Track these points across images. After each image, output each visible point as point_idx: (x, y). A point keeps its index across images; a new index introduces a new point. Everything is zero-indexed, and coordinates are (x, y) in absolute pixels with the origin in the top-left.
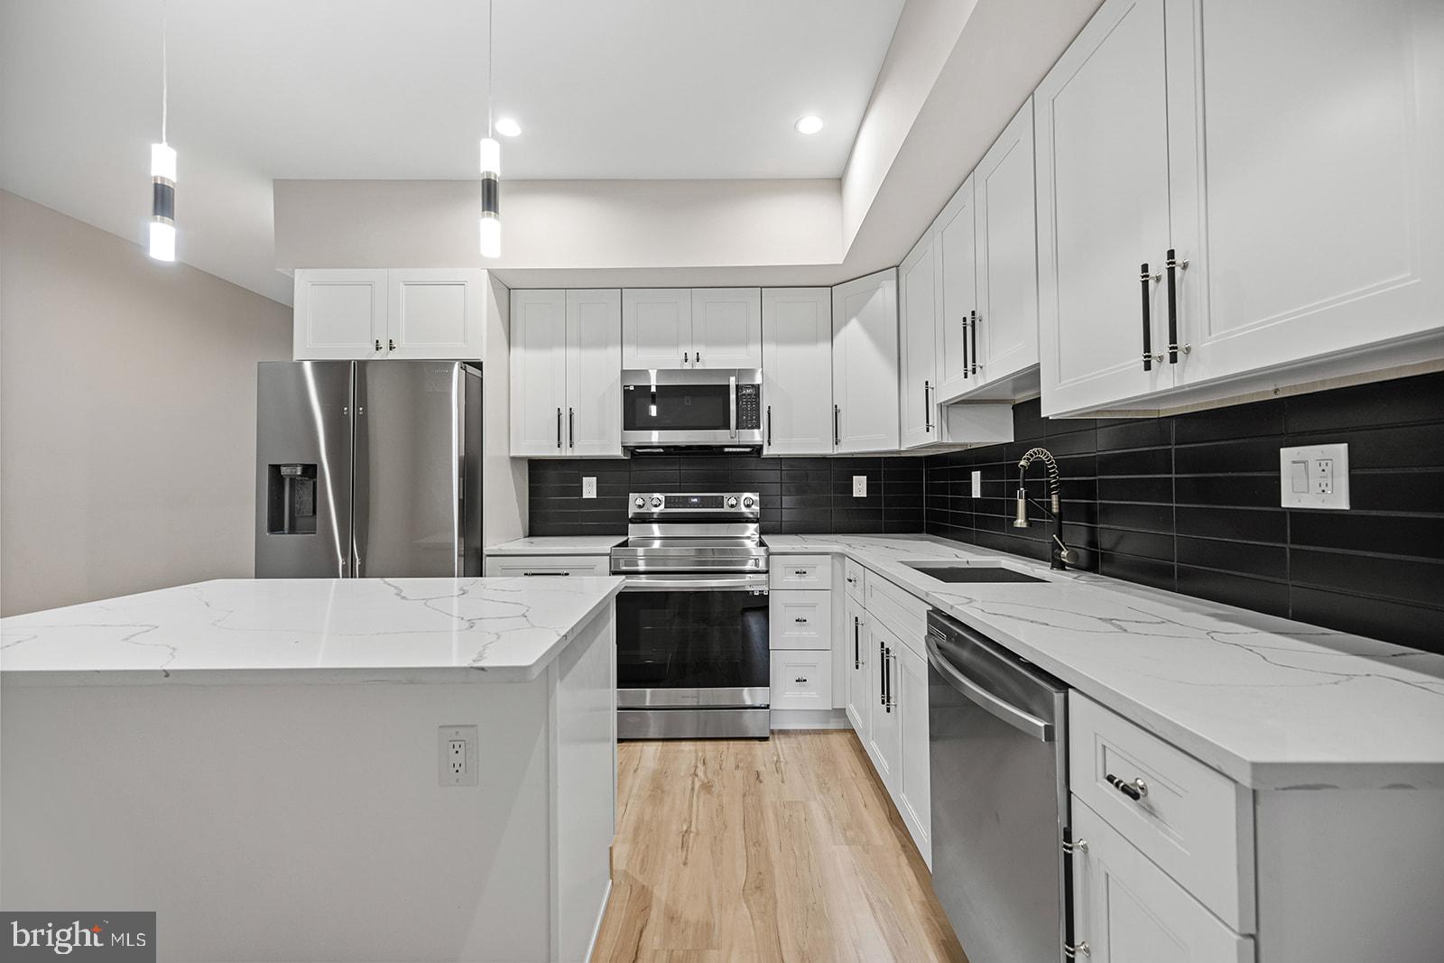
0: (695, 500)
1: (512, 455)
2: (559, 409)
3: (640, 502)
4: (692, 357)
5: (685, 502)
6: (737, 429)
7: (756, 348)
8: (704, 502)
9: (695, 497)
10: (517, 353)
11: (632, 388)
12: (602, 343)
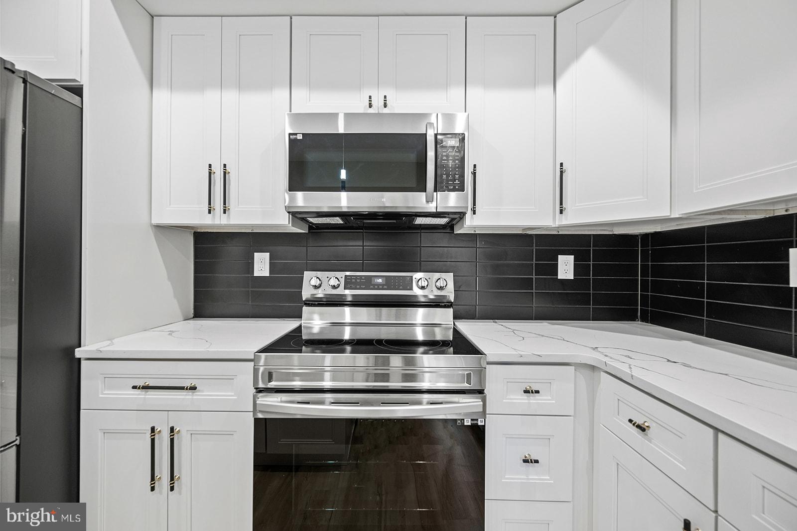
0: (380, 281)
1: (155, 221)
2: (210, 166)
3: (315, 282)
4: (378, 102)
5: (368, 283)
6: (435, 190)
7: (457, 93)
8: (390, 283)
9: (379, 277)
10: (161, 96)
11: (300, 137)
12: (268, 85)
